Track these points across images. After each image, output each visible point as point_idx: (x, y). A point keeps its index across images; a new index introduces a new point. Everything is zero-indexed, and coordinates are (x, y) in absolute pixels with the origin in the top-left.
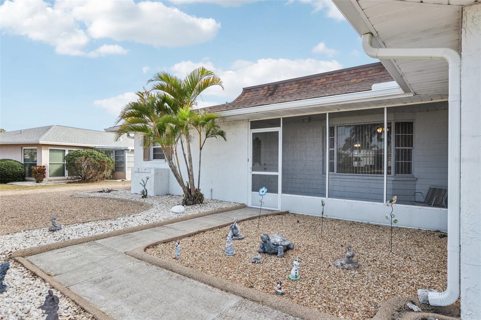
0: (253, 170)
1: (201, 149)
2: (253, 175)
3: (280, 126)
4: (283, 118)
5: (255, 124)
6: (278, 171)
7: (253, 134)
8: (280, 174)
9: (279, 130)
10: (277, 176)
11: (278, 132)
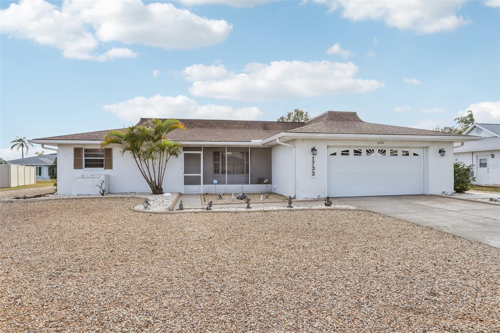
0: (184, 174)
1: (167, 162)
2: (184, 176)
3: (202, 151)
4: (203, 147)
5: (186, 148)
6: (200, 174)
7: (184, 154)
8: (202, 175)
9: (202, 153)
10: (200, 176)
11: (200, 154)
